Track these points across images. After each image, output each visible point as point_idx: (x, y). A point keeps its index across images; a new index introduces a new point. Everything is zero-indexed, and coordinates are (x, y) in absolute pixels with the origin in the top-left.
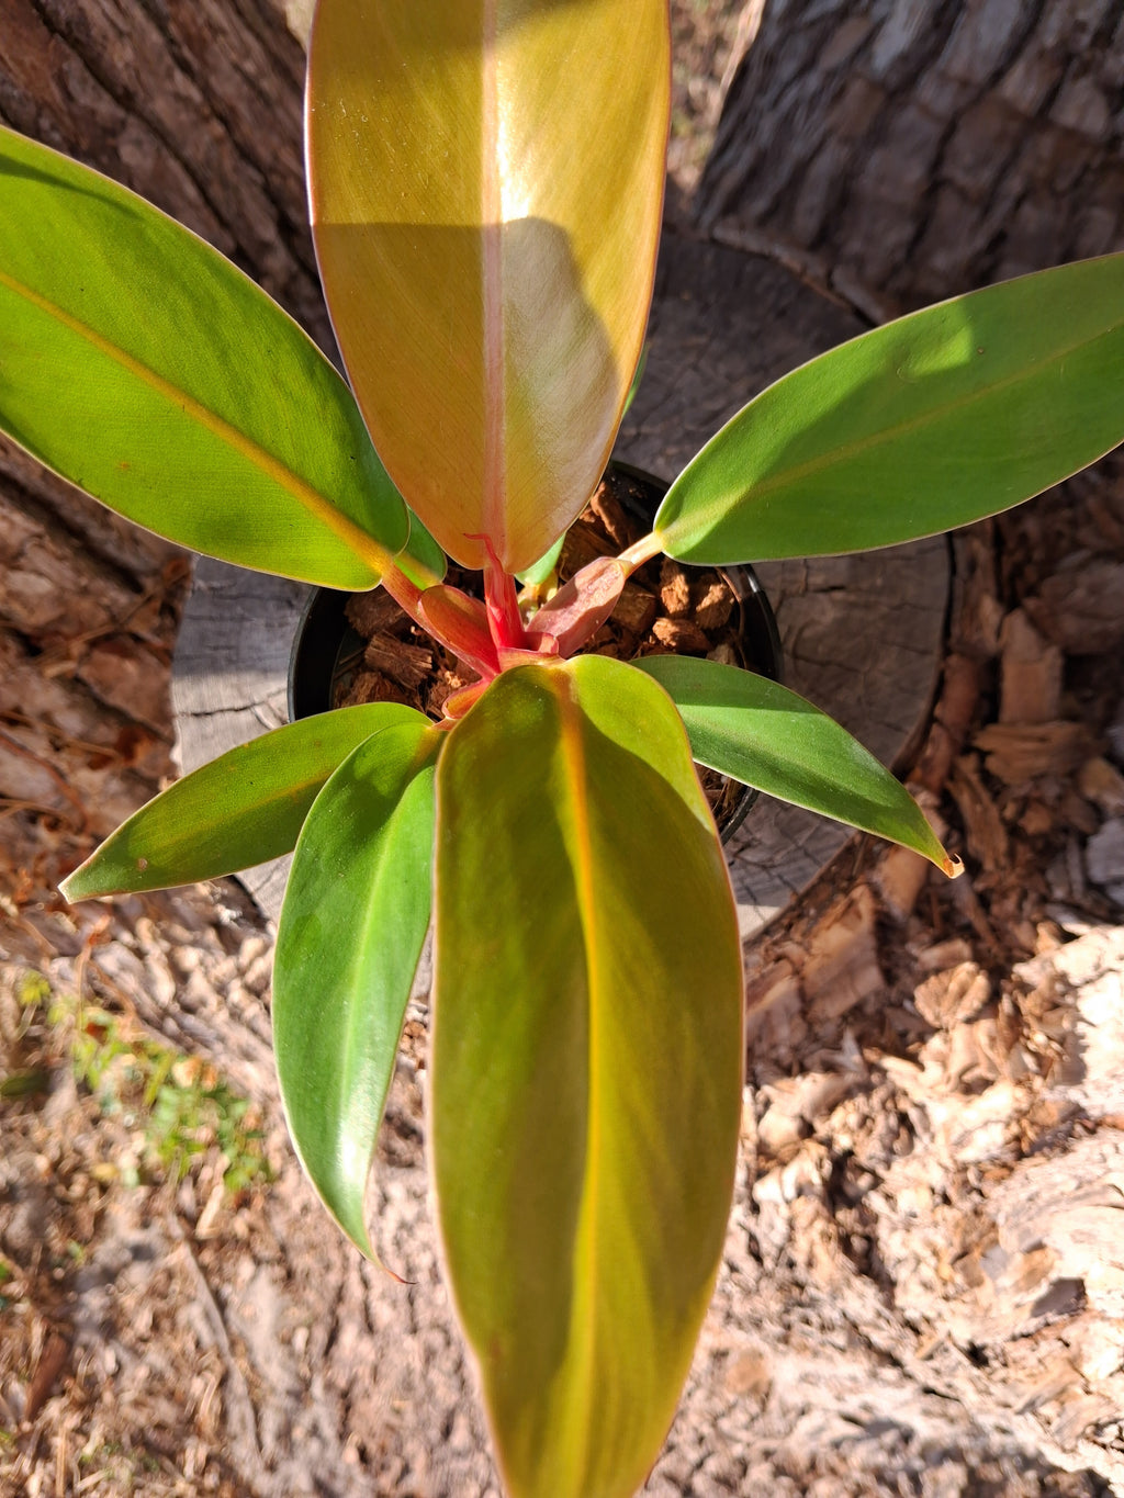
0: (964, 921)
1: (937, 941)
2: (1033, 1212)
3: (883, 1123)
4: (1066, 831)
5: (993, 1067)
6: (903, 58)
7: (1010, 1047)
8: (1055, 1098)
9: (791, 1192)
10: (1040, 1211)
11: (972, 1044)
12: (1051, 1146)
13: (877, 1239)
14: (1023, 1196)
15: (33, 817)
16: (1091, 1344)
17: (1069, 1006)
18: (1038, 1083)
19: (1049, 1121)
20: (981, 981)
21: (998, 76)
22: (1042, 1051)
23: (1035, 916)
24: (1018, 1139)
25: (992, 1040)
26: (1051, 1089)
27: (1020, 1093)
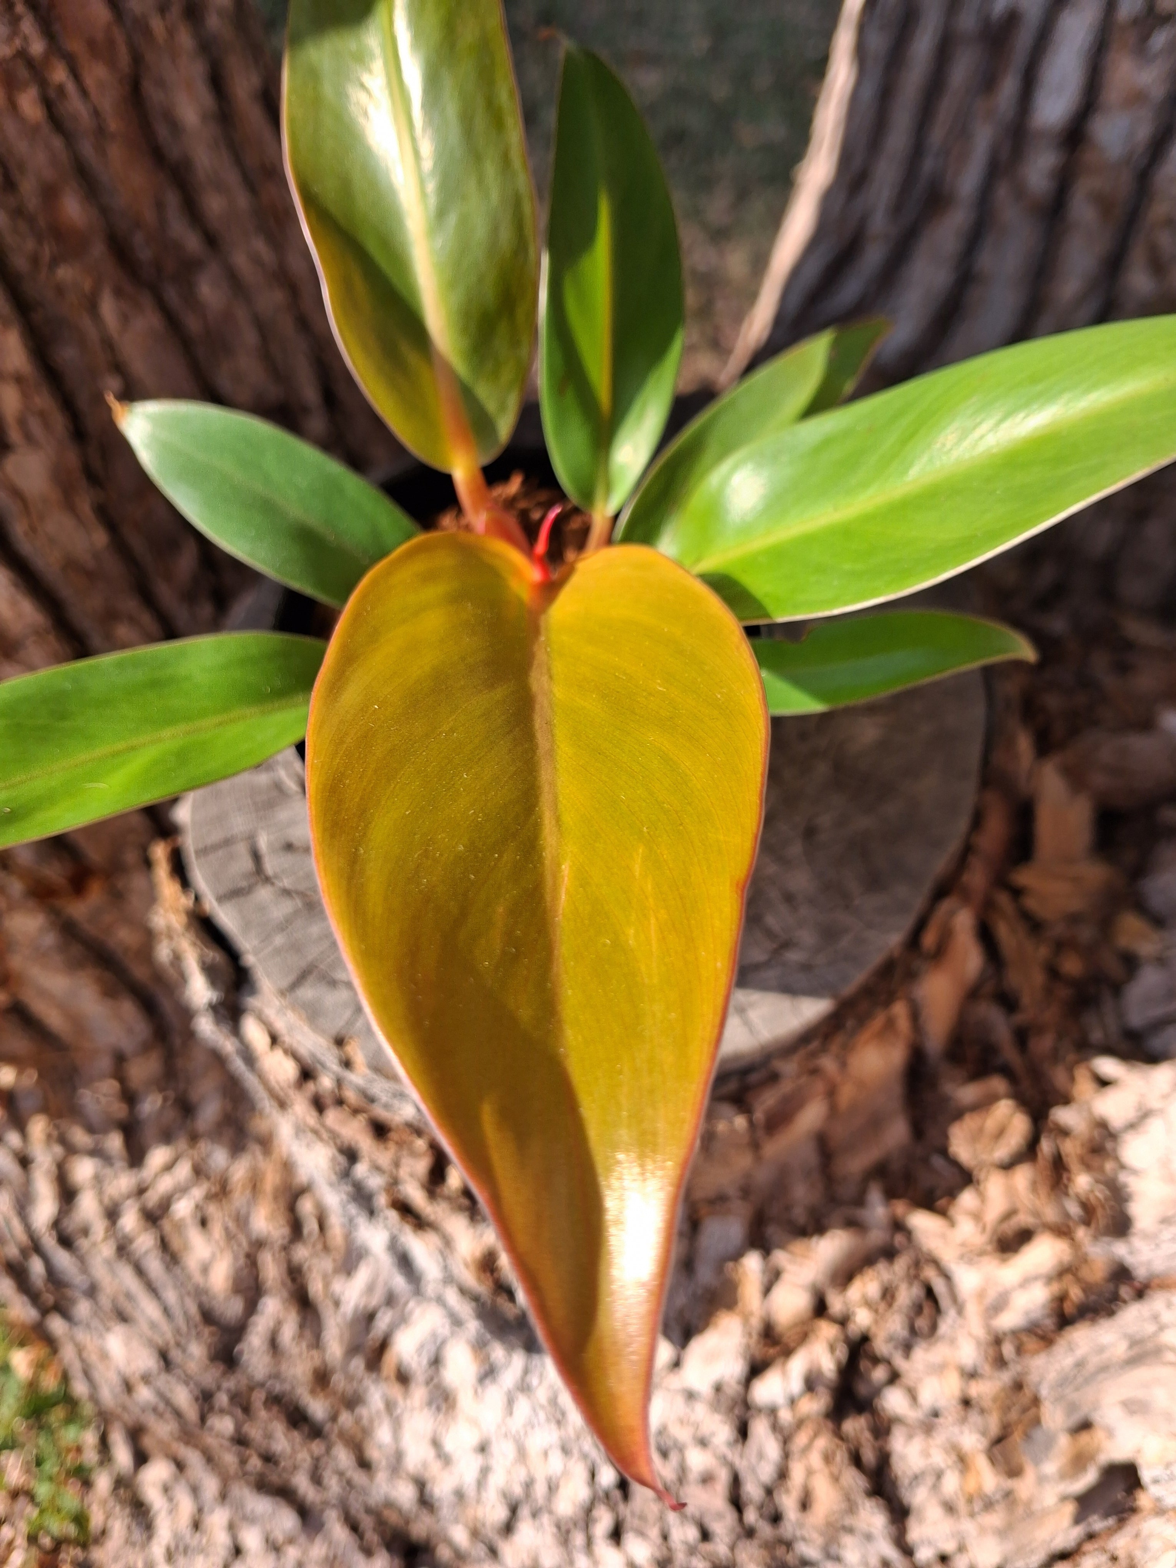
0: (998, 1059)
1: (972, 1079)
2: (1081, 1381)
3: (906, 1295)
4: (1100, 979)
5: (1036, 1214)
7: (1052, 1192)
8: (1099, 1252)
9: (796, 1385)
10: (1087, 1381)
11: (1010, 1192)
12: (1096, 1310)
13: (890, 1454)
14: (1069, 1364)
16: (1145, 1549)
17: (1109, 1153)
18: (1081, 1233)
19: (1093, 1279)
20: (1021, 1120)
22: (1086, 1196)
23: (1072, 1058)
24: (1061, 1301)
25: (1033, 1187)
26: (1096, 1241)
27: (1062, 1246)
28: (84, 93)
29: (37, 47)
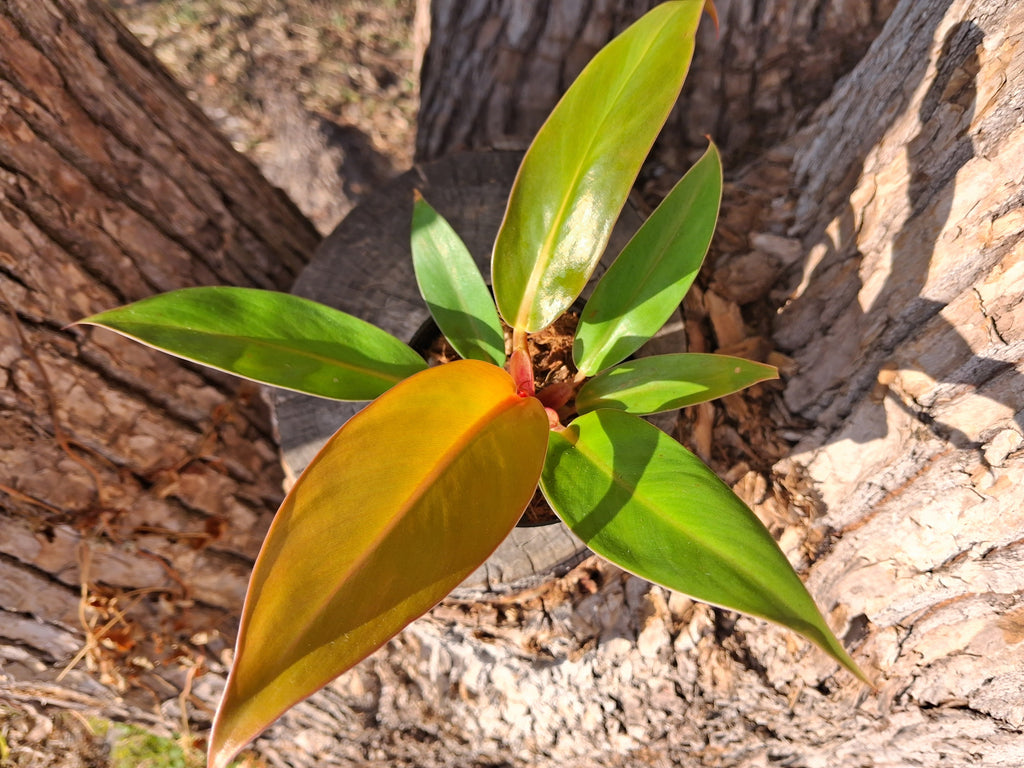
0: (739, 453)
1: (729, 467)
2: (827, 589)
4: (770, 393)
5: (782, 521)
6: (525, 35)
7: (787, 507)
8: (816, 526)
9: (696, 637)
10: (831, 585)
12: (823, 552)
13: (749, 648)
14: (820, 581)
15: (154, 597)
16: (880, 648)
17: (806, 478)
18: (806, 521)
19: (818, 539)
20: (760, 480)
21: (579, 32)
22: (803, 504)
23: (773, 438)
24: (807, 554)
25: (776, 508)
26: (813, 522)
27: (799, 530)
28: (46, 108)
29: (16, 99)
